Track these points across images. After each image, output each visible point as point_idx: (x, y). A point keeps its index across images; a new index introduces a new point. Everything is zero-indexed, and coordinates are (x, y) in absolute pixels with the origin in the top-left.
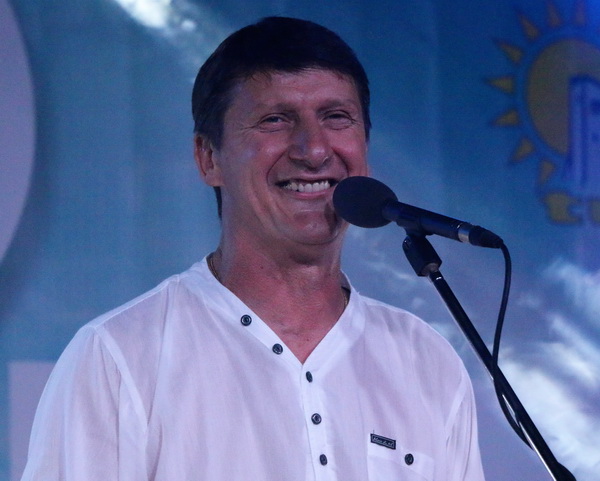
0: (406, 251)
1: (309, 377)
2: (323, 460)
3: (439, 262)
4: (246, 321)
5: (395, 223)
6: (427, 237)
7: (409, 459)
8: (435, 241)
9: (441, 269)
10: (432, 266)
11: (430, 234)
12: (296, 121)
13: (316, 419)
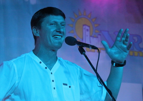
0: (79, 50)
1: (52, 73)
2: (54, 88)
3: (85, 52)
5: (77, 45)
6: (83, 47)
7: (70, 87)
9: (85, 53)
10: (84, 53)
11: (84, 47)
12: (57, 25)
13: (53, 81)
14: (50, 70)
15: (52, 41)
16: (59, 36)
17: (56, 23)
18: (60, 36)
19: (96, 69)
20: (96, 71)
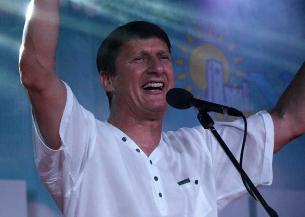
1: (151, 162)
2: (160, 195)
3: (213, 123)
4: (124, 139)
5: (194, 107)
6: (208, 113)
7: (196, 182)
8: (212, 114)
9: (214, 126)
10: (211, 124)
11: (209, 111)
12: (148, 59)
13: (156, 179)
14: (148, 156)
15: (141, 98)
16: (157, 82)
17: (146, 55)
18: (160, 82)
19: (239, 161)
20: (239, 166)
